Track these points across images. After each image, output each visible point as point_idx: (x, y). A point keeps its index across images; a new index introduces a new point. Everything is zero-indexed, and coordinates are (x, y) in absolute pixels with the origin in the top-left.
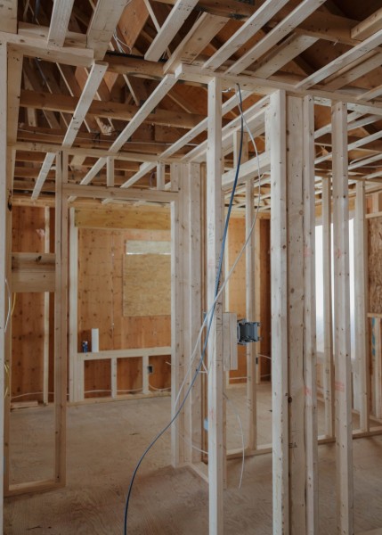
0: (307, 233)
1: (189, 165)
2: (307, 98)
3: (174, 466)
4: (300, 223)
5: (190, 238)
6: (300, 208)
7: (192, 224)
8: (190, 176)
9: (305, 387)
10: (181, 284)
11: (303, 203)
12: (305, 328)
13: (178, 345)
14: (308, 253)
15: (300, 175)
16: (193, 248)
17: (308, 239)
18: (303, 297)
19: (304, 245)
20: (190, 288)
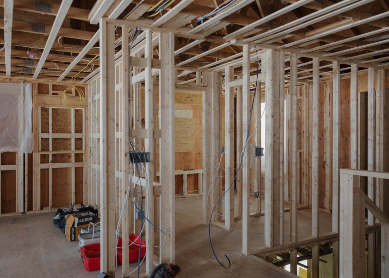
0: (281, 111)
1: (212, 73)
2: (282, 52)
3: (205, 224)
4: (278, 106)
5: (213, 110)
6: (278, 100)
7: (214, 103)
8: (213, 79)
9: (279, 176)
10: (208, 133)
11: (279, 98)
12: (279, 151)
13: (207, 164)
14: (282, 119)
15: (278, 85)
16: (214, 115)
17: (281, 113)
18: (279, 138)
19: (280, 116)
20: (213, 135)
